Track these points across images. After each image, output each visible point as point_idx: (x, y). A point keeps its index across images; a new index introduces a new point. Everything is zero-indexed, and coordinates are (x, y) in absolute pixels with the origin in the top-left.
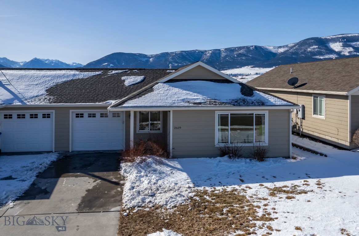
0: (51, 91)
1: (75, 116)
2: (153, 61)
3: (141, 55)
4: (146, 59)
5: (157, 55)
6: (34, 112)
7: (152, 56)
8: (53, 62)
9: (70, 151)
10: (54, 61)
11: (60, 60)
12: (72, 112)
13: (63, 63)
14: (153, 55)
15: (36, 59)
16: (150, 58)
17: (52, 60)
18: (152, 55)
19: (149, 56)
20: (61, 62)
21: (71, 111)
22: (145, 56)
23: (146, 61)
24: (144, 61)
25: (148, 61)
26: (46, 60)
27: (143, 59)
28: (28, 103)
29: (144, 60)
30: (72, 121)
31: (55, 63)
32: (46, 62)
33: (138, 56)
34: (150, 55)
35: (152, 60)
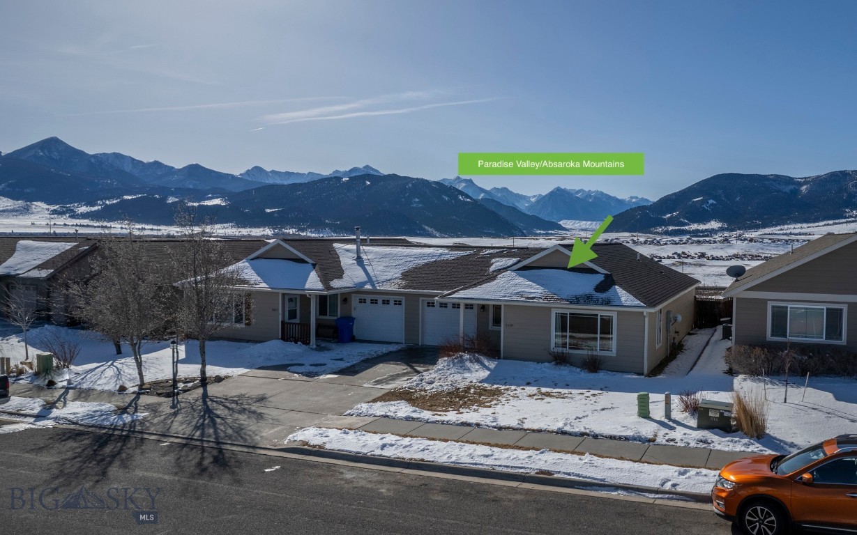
0: (405, 275)
1: (426, 304)
2: (810, 191)
3: (778, 179)
4: (792, 187)
5: (818, 177)
6: (386, 297)
7: (806, 181)
8: (590, 196)
9: (420, 344)
10: (593, 192)
11: (605, 192)
12: (423, 300)
13: (610, 197)
14: (809, 177)
15: (558, 189)
16: (801, 184)
17: (590, 191)
18: (805, 178)
19: (800, 180)
20: (606, 195)
21: (421, 299)
22: (789, 180)
23: (791, 191)
24: (785, 193)
25: (795, 192)
26: (578, 192)
27: (784, 187)
28: (378, 288)
29: (788, 189)
30: (423, 310)
31: (595, 197)
32: (579, 195)
33: (774, 180)
34: (802, 178)
35: (806, 189)
